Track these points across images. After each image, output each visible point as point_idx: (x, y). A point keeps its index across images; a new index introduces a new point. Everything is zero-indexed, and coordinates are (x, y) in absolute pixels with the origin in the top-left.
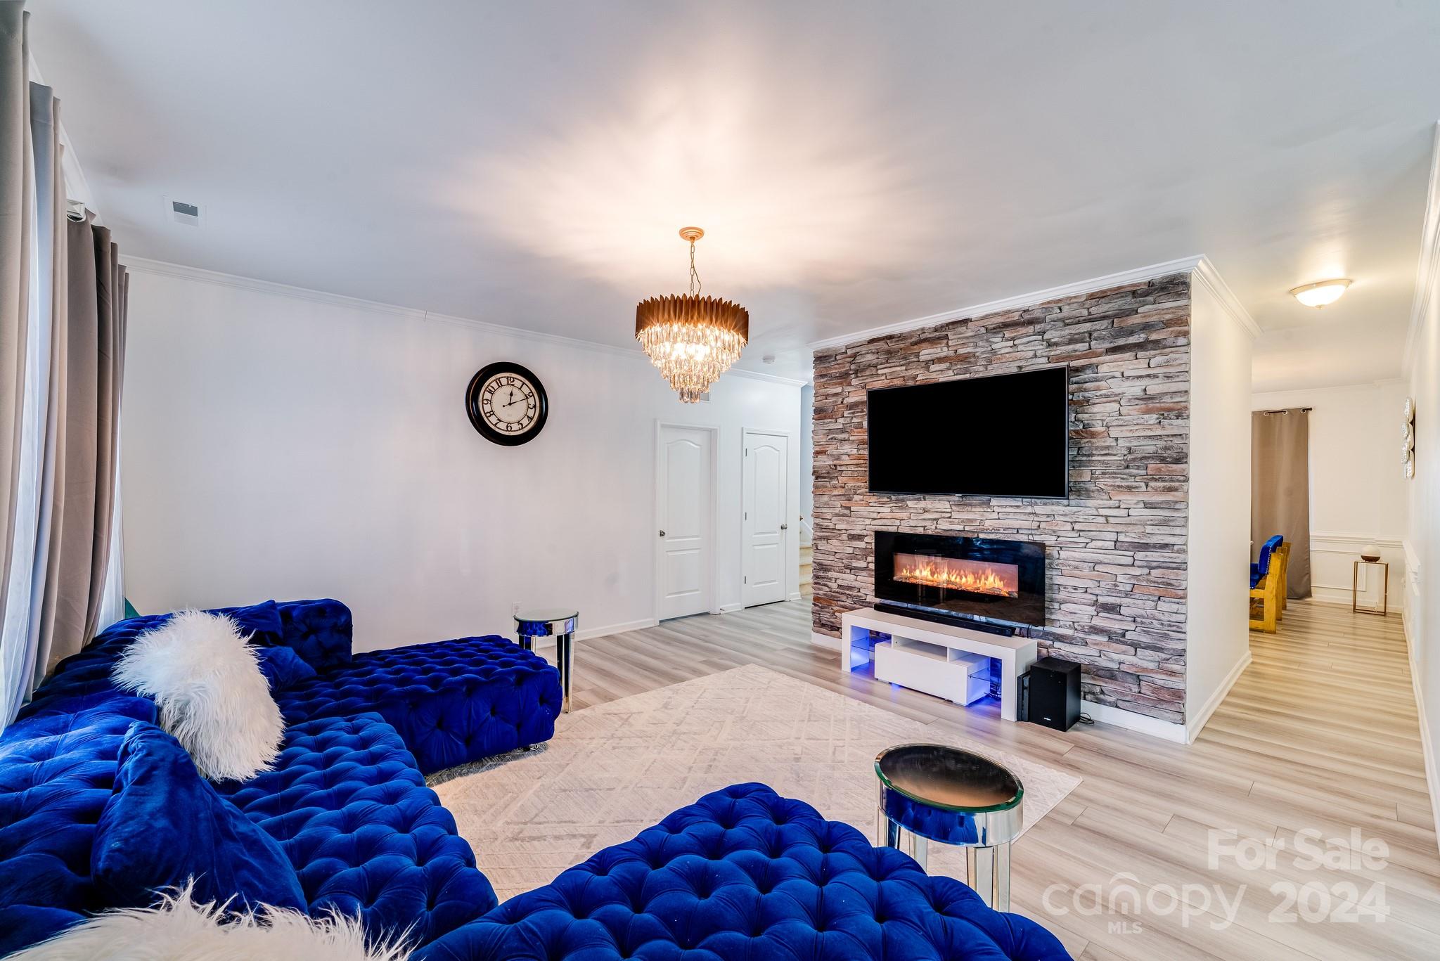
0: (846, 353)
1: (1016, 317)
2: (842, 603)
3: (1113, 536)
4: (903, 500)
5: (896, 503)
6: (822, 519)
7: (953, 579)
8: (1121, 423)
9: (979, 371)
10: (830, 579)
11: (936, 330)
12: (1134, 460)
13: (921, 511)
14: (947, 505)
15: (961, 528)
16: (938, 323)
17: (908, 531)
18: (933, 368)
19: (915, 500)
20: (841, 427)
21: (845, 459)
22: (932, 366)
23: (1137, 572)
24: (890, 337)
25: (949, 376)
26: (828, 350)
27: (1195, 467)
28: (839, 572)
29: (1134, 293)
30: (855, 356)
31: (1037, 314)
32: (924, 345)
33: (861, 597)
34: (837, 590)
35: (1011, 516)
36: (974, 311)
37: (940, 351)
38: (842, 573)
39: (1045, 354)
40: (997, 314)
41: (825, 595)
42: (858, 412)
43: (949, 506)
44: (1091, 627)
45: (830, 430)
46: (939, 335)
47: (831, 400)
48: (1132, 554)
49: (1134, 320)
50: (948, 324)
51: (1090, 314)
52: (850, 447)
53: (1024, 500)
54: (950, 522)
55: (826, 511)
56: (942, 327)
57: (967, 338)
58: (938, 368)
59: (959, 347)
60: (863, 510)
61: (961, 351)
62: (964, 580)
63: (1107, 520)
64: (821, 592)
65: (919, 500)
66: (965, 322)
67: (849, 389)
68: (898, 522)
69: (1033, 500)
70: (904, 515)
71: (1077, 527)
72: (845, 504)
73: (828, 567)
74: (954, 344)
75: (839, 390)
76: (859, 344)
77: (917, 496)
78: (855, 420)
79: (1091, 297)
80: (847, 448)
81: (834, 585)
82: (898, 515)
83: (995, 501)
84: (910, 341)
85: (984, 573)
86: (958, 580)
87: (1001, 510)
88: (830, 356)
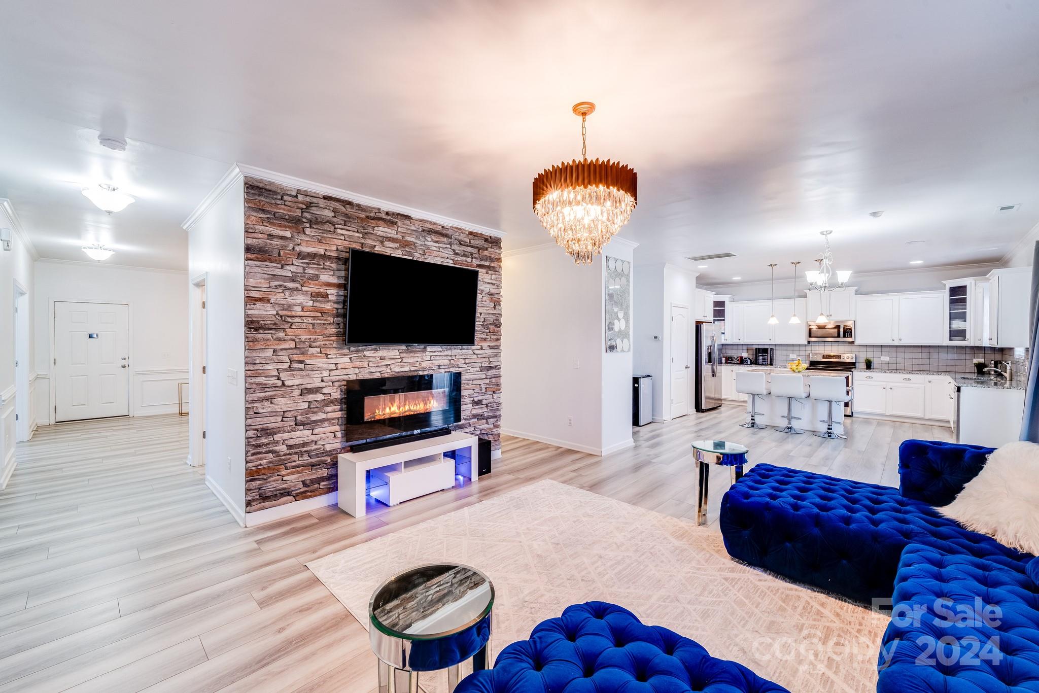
0: (296, 197)
1: (439, 229)
2: (294, 464)
3: (479, 365)
4: (362, 351)
5: (357, 354)
6: (265, 376)
7: (412, 408)
8: (483, 305)
9: (418, 257)
10: (277, 442)
11: (387, 214)
12: (486, 325)
13: (378, 359)
14: (397, 353)
15: (407, 369)
16: (390, 210)
17: (368, 377)
18: (387, 243)
19: (372, 350)
20: (290, 274)
21: (297, 310)
22: (386, 243)
23: (488, 381)
24: (350, 203)
25: (398, 254)
26: (271, 183)
27: (503, 329)
28: (292, 431)
29: (486, 240)
30: (309, 205)
31: (450, 232)
32: (380, 223)
33: (320, 448)
34: (288, 452)
35: (438, 358)
36: (416, 213)
37: (391, 232)
38: (295, 431)
39: (452, 258)
40: (429, 222)
41: (270, 462)
42: (314, 264)
43: (398, 354)
44: (473, 415)
45: (275, 275)
46: (392, 219)
47: (276, 242)
48: (485, 372)
49: (486, 253)
50: (398, 214)
51: (470, 243)
52: (304, 298)
53: (443, 347)
54: (402, 365)
55: (270, 368)
56: (393, 214)
57: (412, 230)
58: (391, 246)
59: (407, 235)
60: (323, 363)
61: (408, 238)
62: (418, 406)
63: (477, 356)
64: (263, 462)
65: (376, 350)
66: (408, 217)
67: (303, 237)
68: (357, 371)
69: (448, 347)
70: (365, 364)
71: (467, 361)
72: (298, 357)
73: (275, 430)
74: (402, 231)
75: (288, 234)
76: (314, 195)
77: (373, 347)
78: (308, 271)
79: (471, 233)
80: (300, 298)
81: (282, 448)
82: (358, 364)
83: (429, 348)
84: (368, 214)
85: (428, 400)
86: (415, 408)
87: (432, 354)
88: (275, 193)
